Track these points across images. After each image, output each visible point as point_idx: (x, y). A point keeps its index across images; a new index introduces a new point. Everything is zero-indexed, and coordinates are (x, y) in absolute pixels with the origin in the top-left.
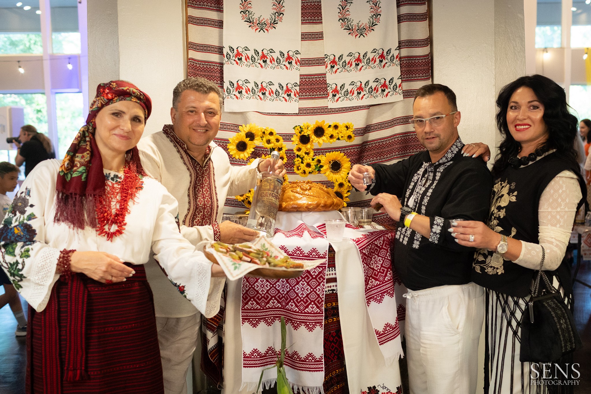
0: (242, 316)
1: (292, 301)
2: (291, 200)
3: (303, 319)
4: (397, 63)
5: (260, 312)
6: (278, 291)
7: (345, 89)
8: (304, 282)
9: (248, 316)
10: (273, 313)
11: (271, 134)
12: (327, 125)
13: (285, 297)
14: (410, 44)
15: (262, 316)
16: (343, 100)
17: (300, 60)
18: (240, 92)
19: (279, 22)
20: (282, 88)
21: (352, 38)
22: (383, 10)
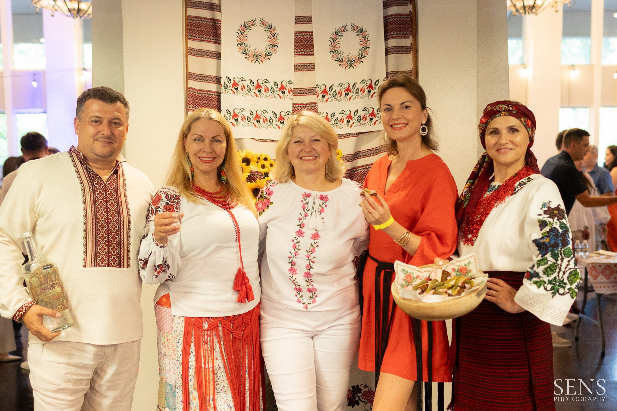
7: (335, 118)
11: (266, 159)
17: (292, 89)
18: (236, 120)
19: (273, 54)
20: (276, 116)
21: (342, 69)
22: (371, 43)
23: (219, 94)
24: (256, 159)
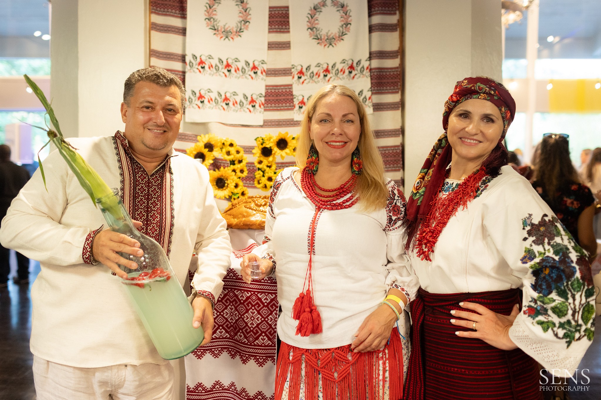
1: (241, 331)
2: (244, 216)
4: (367, 74)
6: (226, 319)
8: (255, 311)
10: (220, 343)
11: (231, 145)
12: (290, 137)
13: (234, 326)
14: (381, 55)
15: (207, 347)
17: (265, 69)
18: (202, 102)
19: (245, 31)
20: (247, 98)
21: (320, 48)
22: (354, 19)
23: (184, 73)
24: (220, 144)
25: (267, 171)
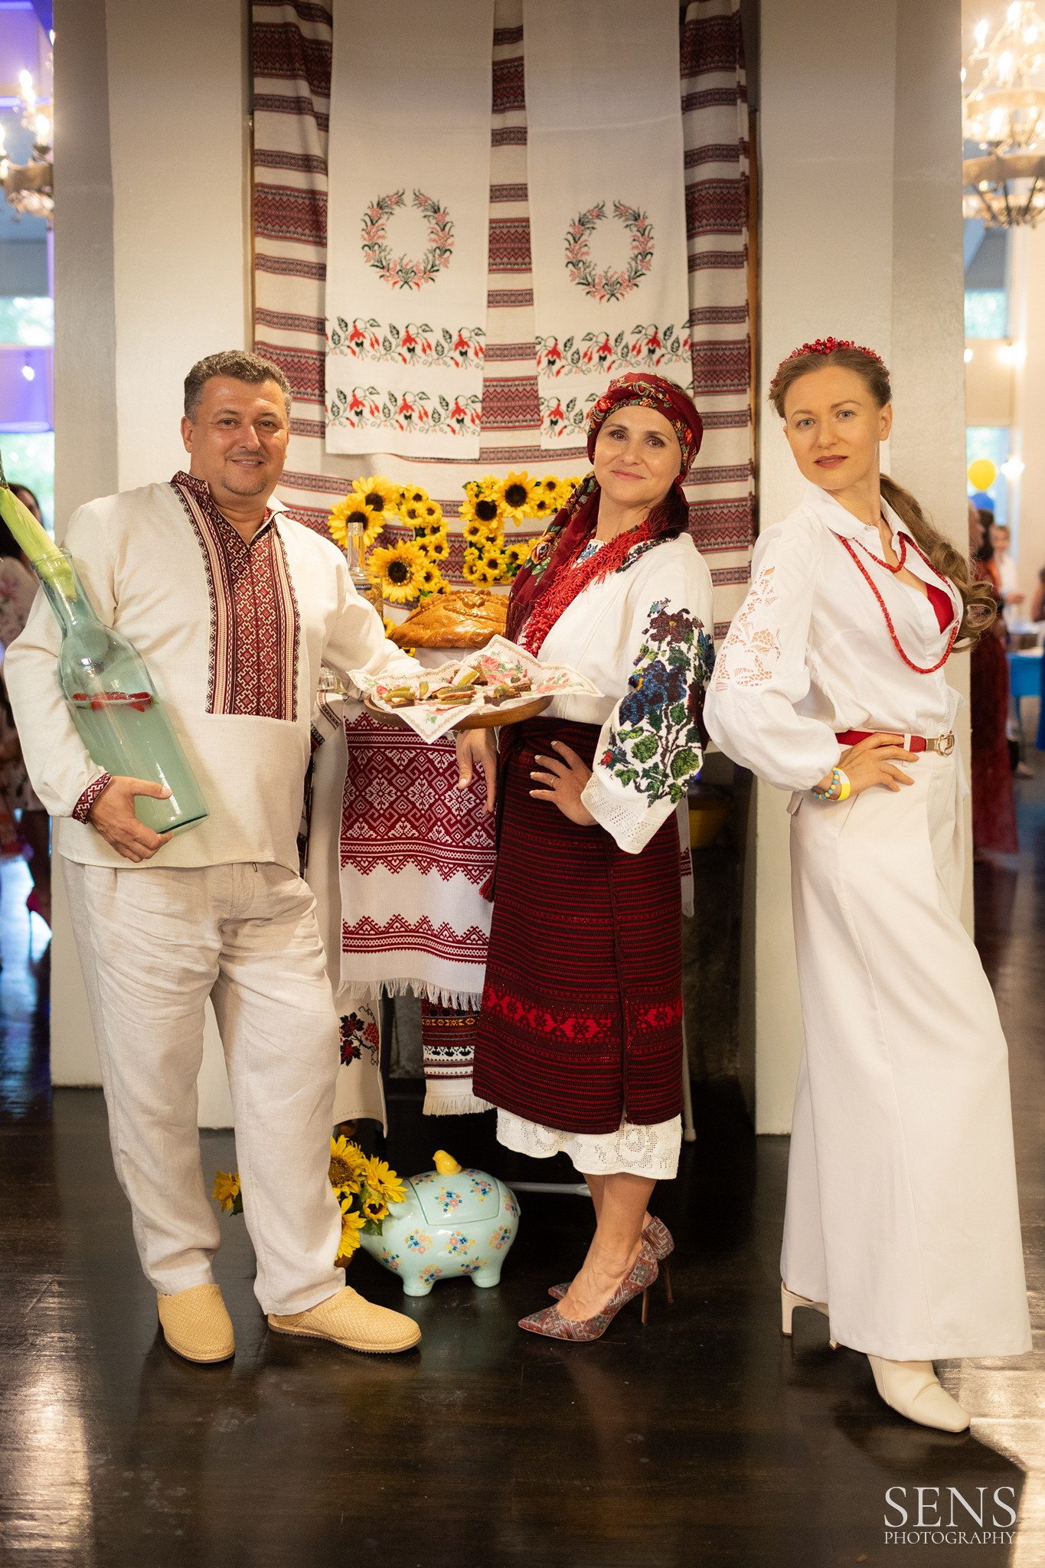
0: (342, 852)
1: (439, 823)
2: (443, 625)
3: (460, 860)
4: (685, 355)
5: (376, 845)
6: (413, 804)
7: (576, 410)
9: (352, 852)
10: (402, 847)
11: (418, 498)
12: (532, 481)
13: (426, 815)
14: (714, 315)
15: (379, 852)
16: (573, 431)
17: (484, 347)
18: (359, 414)
19: (442, 269)
20: (447, 405)
21: (592, 302)
22: (657, 245)
24: (395, 496)
25: (487, 548)
